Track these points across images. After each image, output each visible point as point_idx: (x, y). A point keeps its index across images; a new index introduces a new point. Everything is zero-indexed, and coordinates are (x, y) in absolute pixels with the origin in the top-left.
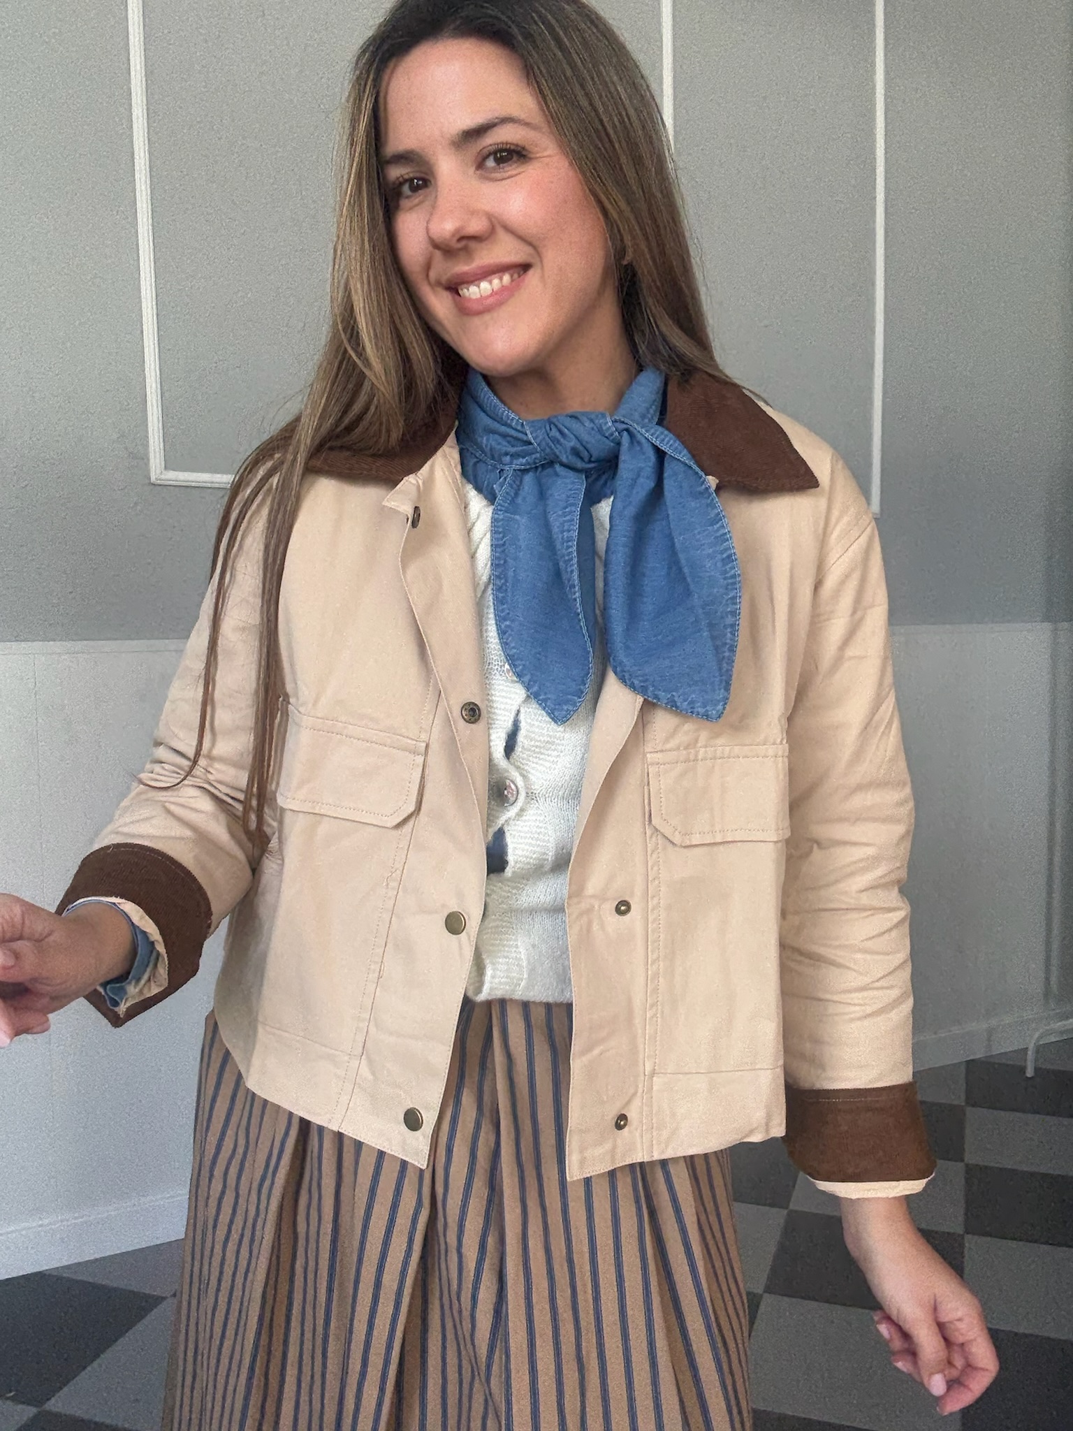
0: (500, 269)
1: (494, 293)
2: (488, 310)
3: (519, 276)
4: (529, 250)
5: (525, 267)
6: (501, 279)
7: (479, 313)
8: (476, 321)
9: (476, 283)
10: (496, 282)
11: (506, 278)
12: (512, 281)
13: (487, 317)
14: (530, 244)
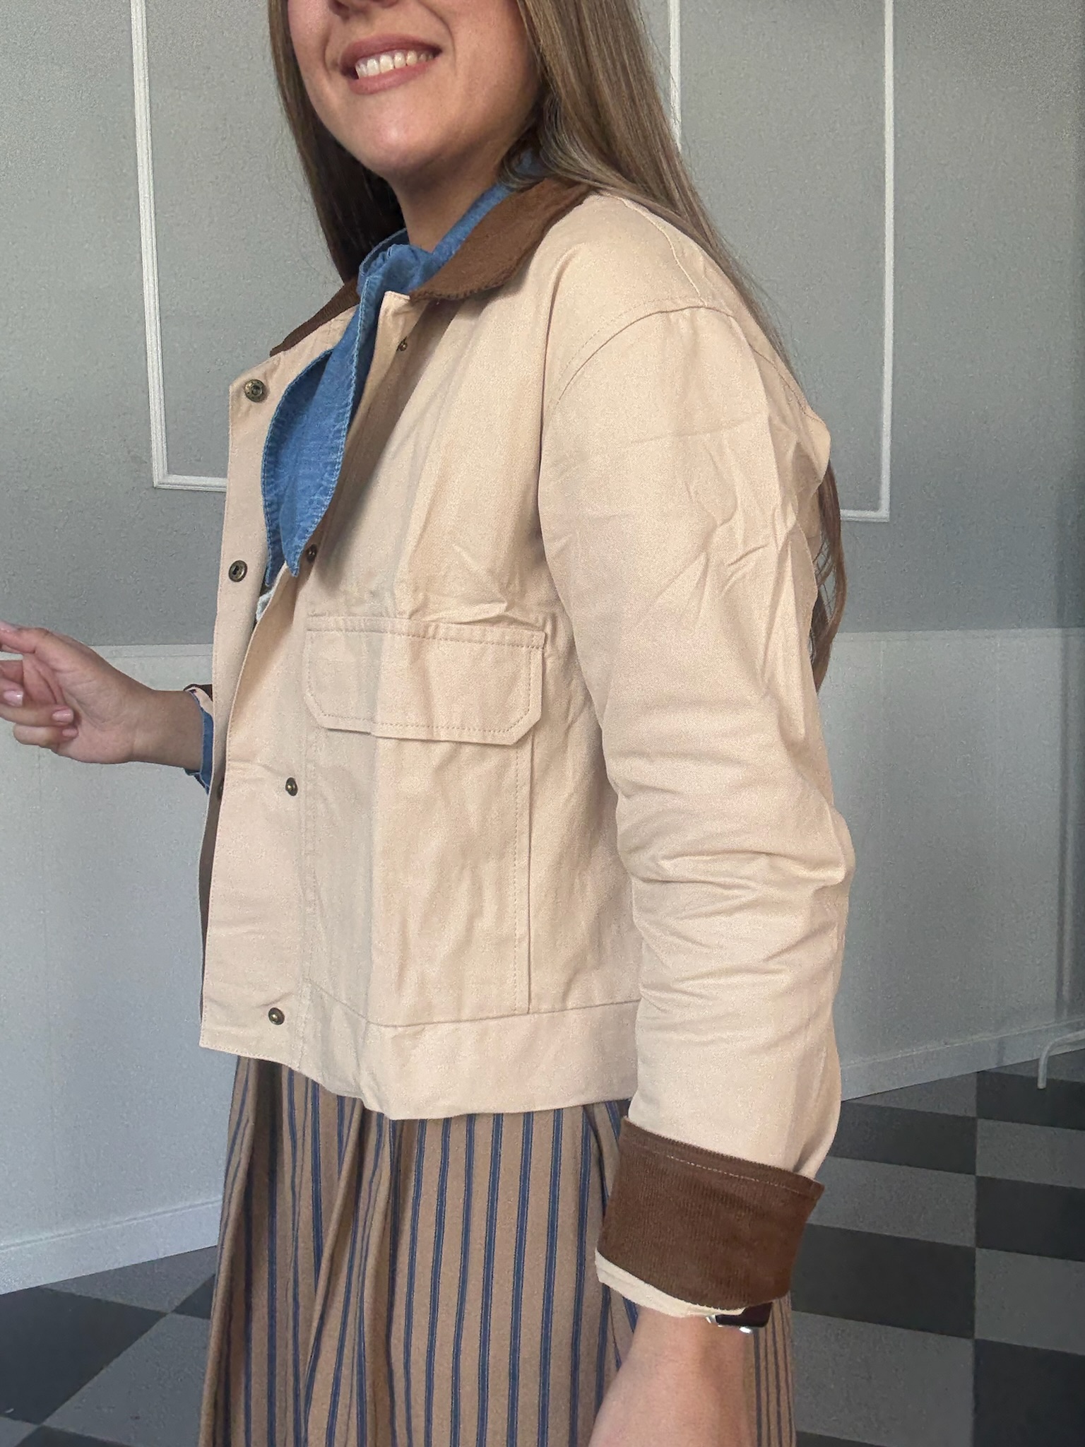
0: (405, 45)
1: (395, 71)
2: (383, 89)
3: (427, 60)
4: (438, 27)
5: (434, 51)
6: (405, 56)
7: (373, 92)
8: (371, 101)
9: (376, 55)
10: (399, 58)
11: (411, 57)
12: (419, 61)
13: (383, 97)
14: (442, 19)
